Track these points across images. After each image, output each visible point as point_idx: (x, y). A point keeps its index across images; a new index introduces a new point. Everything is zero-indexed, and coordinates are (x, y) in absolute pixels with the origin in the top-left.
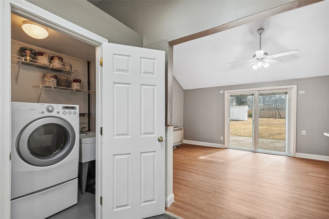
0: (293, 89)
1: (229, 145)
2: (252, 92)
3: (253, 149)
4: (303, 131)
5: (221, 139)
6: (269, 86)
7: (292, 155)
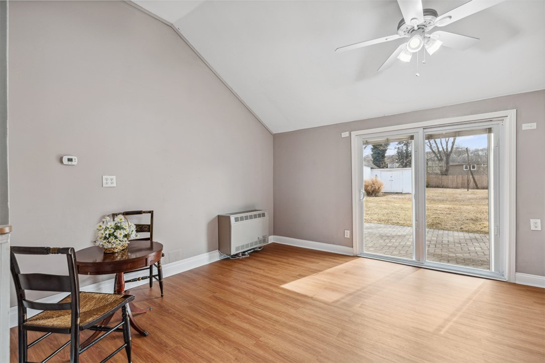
0: (507, 120)
1: (362, 249)
2: (411, 132)
3: (414, 259)
4: (532, 221)
5: (346, 236)
6: (448, 117)
7: (506, 278)
